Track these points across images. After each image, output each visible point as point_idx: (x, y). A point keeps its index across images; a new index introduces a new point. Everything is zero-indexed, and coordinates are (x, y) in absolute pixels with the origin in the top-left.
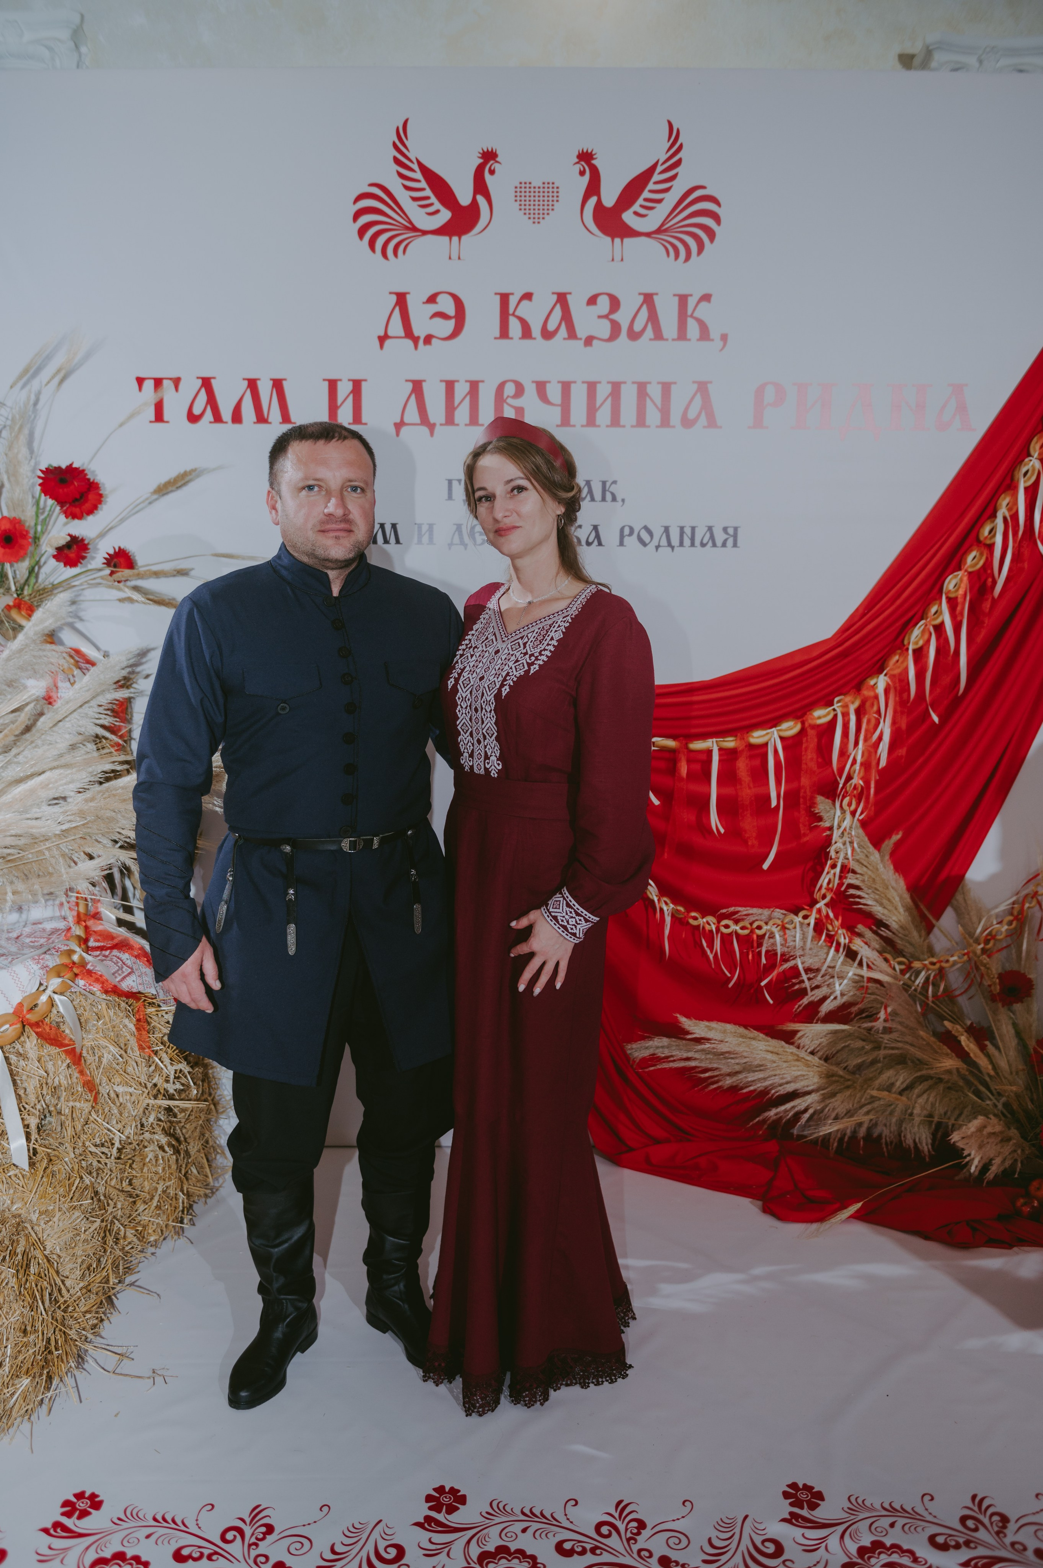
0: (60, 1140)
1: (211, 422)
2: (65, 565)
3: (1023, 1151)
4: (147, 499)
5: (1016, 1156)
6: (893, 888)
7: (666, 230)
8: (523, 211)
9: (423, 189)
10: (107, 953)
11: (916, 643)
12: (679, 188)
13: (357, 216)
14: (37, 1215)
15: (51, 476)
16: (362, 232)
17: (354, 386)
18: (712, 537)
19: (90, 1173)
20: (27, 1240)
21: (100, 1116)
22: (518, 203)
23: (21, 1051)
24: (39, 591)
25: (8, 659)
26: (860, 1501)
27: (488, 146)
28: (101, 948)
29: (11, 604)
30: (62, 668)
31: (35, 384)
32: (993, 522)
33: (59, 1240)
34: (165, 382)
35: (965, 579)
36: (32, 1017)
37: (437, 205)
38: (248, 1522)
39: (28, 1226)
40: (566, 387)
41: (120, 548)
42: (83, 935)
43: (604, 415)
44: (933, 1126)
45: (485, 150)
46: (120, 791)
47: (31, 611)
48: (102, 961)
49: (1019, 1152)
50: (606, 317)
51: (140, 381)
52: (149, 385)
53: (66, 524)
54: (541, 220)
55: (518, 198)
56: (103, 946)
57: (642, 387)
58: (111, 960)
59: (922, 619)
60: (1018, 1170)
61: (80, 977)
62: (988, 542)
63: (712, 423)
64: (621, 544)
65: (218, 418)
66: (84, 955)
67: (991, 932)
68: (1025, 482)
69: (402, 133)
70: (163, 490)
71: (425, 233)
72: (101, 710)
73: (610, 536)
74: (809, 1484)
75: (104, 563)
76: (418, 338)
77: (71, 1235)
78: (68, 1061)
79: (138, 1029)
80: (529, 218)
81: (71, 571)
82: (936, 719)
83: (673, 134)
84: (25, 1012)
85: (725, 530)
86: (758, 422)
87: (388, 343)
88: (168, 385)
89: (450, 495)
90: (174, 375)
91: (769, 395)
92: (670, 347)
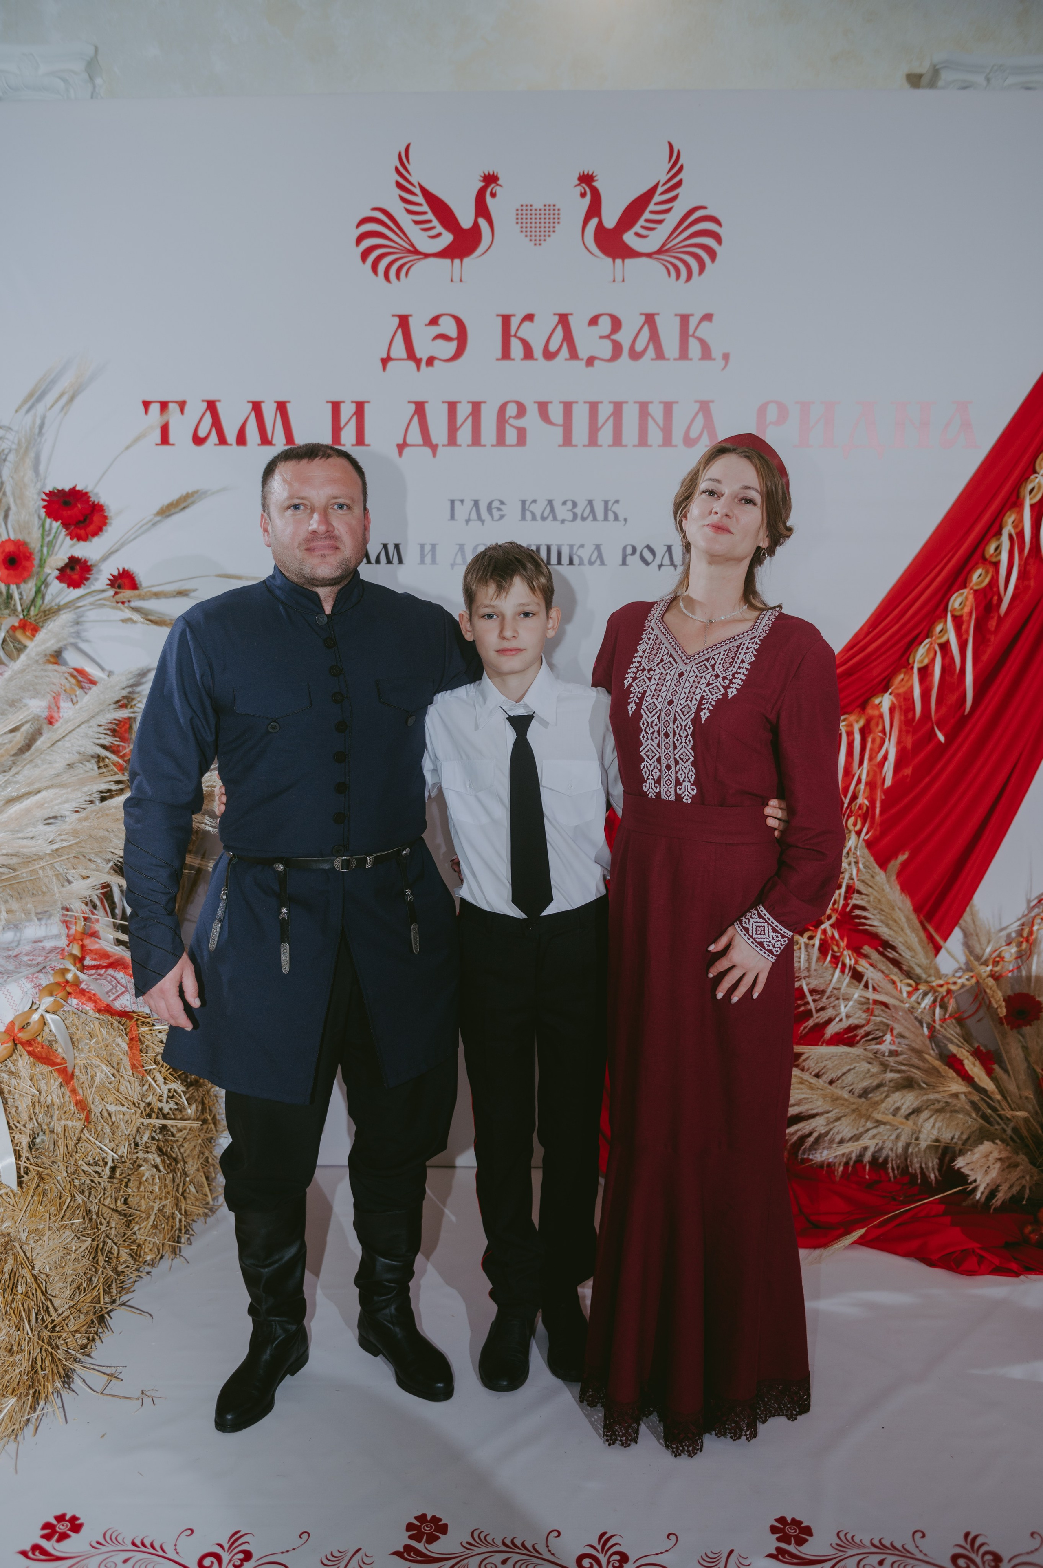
0: (52, 1159)
1: (215, 445)
2: (68, 587)
3: (1031, 1177)
4: (150, 521)
5: (1024, 1182)
6: (899, 909)
7: (667, 251)
8: (524, 234)
9: (425, 213)
10: (102, 971)
11: (922, 661)
12: (679, 209)
13: (360, 239)
14: (26, 1234)
15: (54, 498)
16: (364, 256)
17: (357, 407)
19: (82, 1192)
20: (16, 1259)
21: (93, 1135)
22: (520, 225)
23: (13, 1069)
24: (45, 612)
25: (10, 679)
26: (849, 1537)
27: (489, 169)
28: (97, 967)
29: (17, 624)
30: (63, 688)
31: (40, 408)
32: (999, 539)
33: (49, 1259)
34: (171, 405)
35: (971, 597)
36: (23, 1036)
37: (439, 228)
38: (226, 1548)
39: (16, 1244)
40: (568, 407)
41: (124, 569)
42: (79, 955)
43: (606, 435)
44: (940, 1151)
45: (487, 173)
46: (113, 810)
47: (35, 630)
48: (97, 979)
49: (1028, 1178)
50: (607, 337)
51: (146, 404)
52: (155, 408)
53: (72, 546)
54: (542, 242)
55: (520, 221)
56: (100, 965)
57: (644, 407)
58: (105, 979)
59: (927, 637)
60: (1026, 1196)
61: (73, 996)
62: (994, 560)
64: (624, 563)
65: (222, 440)
66: (79, 973)
67: (1000, 953)
68: (1031, 499)
69: (404, 158)
70: (167, 511)
71: (427, 256)
72: (101, 729)
73: (612, 555)
74: (798, 1518)
75: (108, 585)
76: (421, 360)
77: (61, 1254)
78: (60, 1080)
79: (131, 1048)
80: (531, 240)
81: (75, 593)
82: (942, 738)
83: (674, 156)
84: (16, 1030)
87: (390, 365)
88: (172, 406)
89: (452, 517)
90: (180, 398)
91: (772, 414)
92: (672, 367)
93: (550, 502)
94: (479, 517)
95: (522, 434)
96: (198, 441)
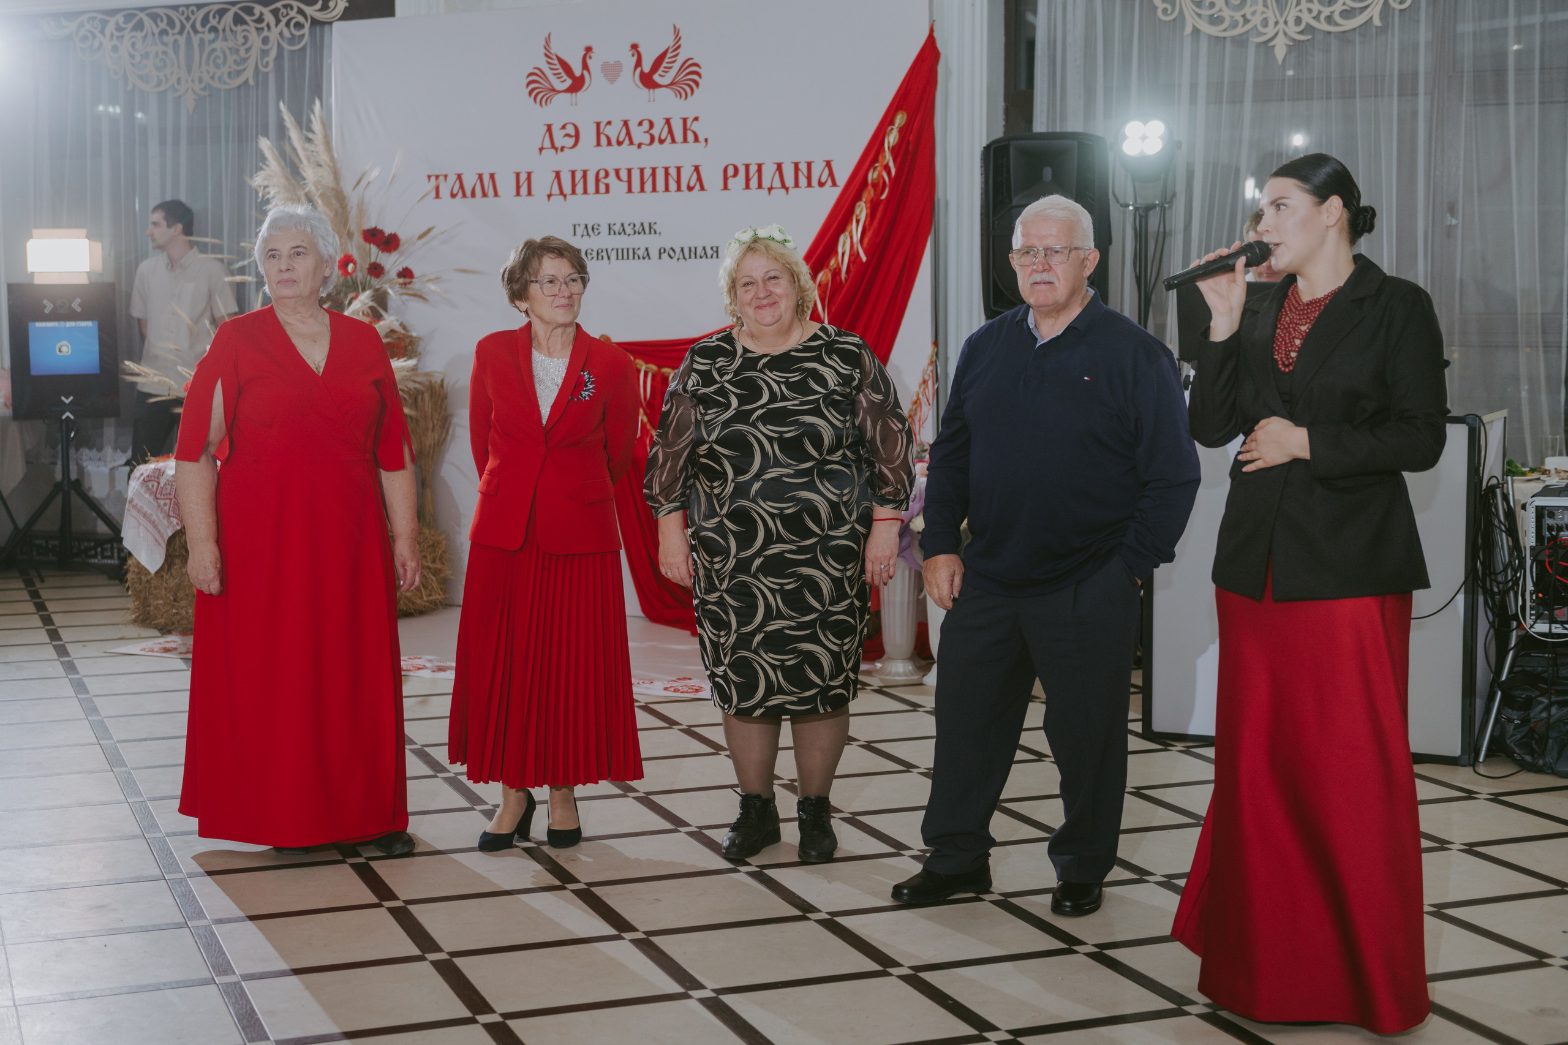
1: (462, 197)
7: (675, 83)
8: (605, 78)
9: (557, 69)
13: (529, 83)
15: (366, 233)
16: (531, 92)
17: (529, 175)
18: (705, 253)
22: (603, 73)
27: (588, 44)
37: (565, 77)
40: (629, 171)
41: (407, 268)
43: (648, 186)
45: (587, 46)
50: (647, 132)
51: (429, 177)
52: (433, 179)
54: (614, 82)
55: (604, 71)
57: (666, 169)
63: (702, 188)
64: (660, 258)
65: (464, 195)
69: (548, 41)
71: (559, 92)
73: (654, 253)
75: (395, 276)
76: (557, 148)
80: (610, 81)
81: (376, 280)
83: (676, 31)
85: (712, 248)
86: (726, 187)
87: (543, 151)
88: (441, 178)
89: (575, 234)
90: (445, 173)
91: (731, 171)
92: (680, 147)
93: (622, 225)
94: (588, 234)
95: (607, 186)
96: (453, 196)
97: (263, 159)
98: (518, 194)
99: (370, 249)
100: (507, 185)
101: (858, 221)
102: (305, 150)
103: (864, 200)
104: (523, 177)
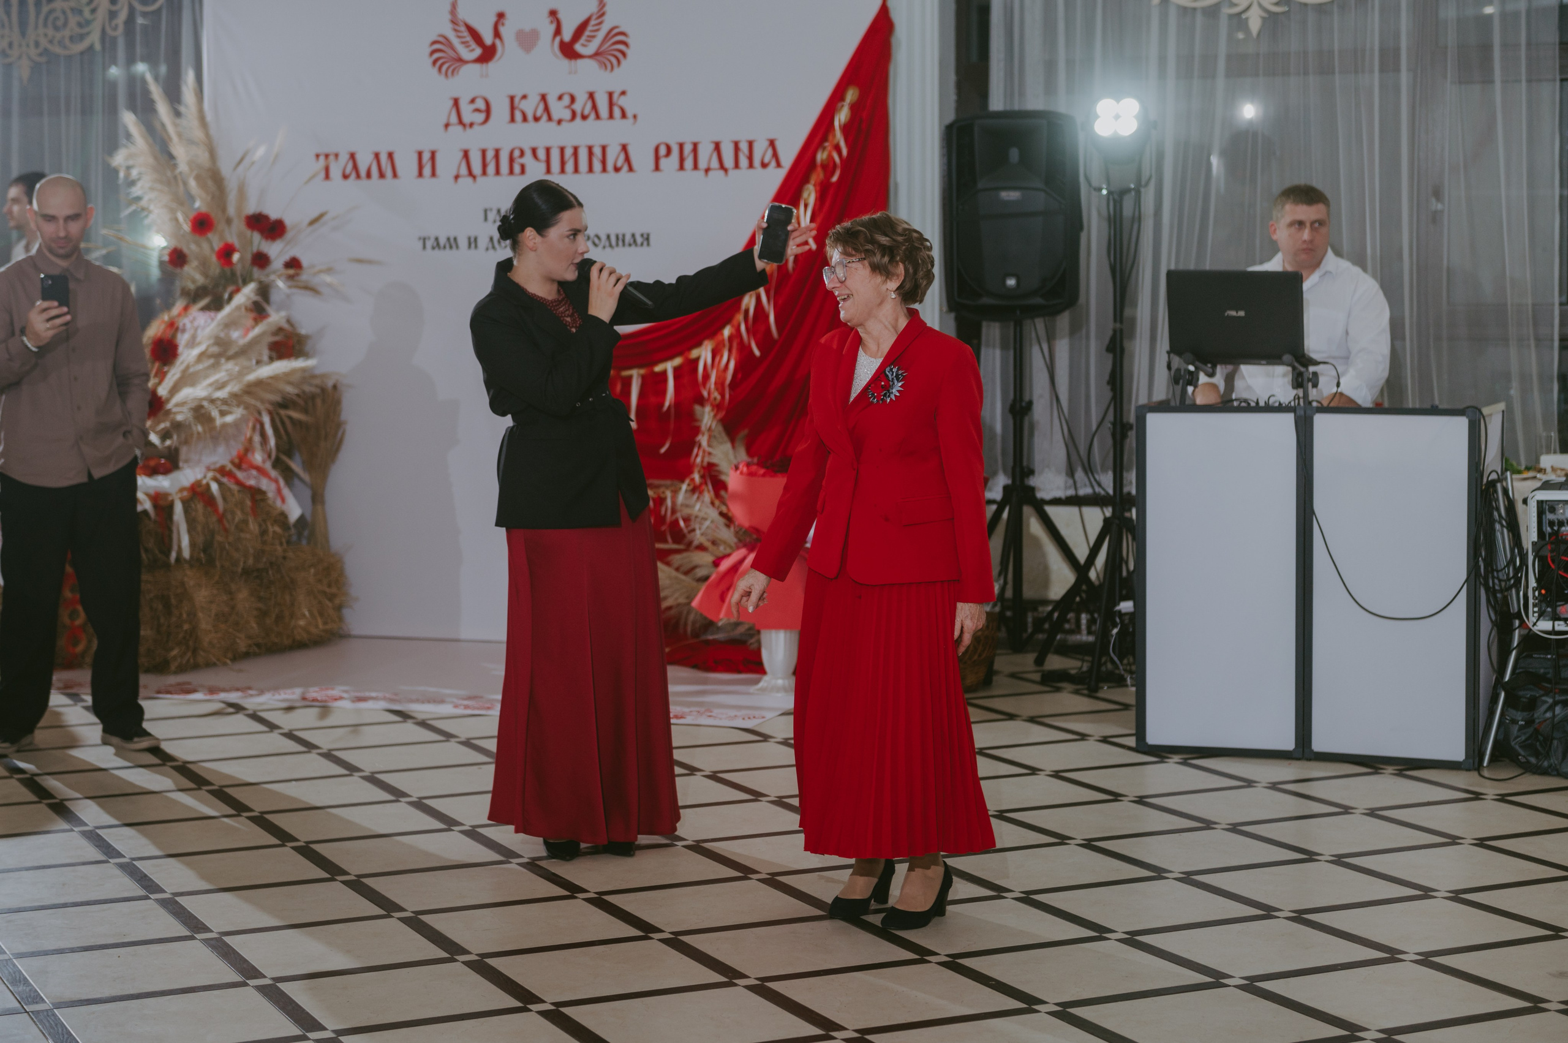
1: (355, 179)
4: (308, 227)
7: (600, 54)
8: (520, 47)
9: (465, 37)
13: (433, 52)
15: (250, 219)
16: (435, 62)
18: (635, 241)
22: (517, 42)
34: (330, 156)
37: (473, 45)
40: (548, 150)
41: (292, 258)
43: (569, 166)
45: (499, 12)
50: (568, 107)
51: (318, 156)
52: (322, 158)
54: (530, 51)
55: (517, 40)
57: (590, 149)
63: (631, 169)
65: (358, 176)
69: (454, 6)
70: (312, 222)
71: (467, 62)
75: (282, 267)
76: (466, 124)
80: (525, 51)
82: (758, 354)
84: (194, 486)
85: (642, 235)
86: (657, 168)
87: (449, 128)
88: (332, 158)
89: (486, 219)
90: (335, 151)
91: (663, 151)
92: (605, 124)
95: (523, 167)
96: (345, 177)
97: (129, 136)
98: (420, 174)
99: (252, 236)
100: (407, 164)
101: (806, 206)
102: (175, 125)
103: (812, 181)
104: (426, 156)
